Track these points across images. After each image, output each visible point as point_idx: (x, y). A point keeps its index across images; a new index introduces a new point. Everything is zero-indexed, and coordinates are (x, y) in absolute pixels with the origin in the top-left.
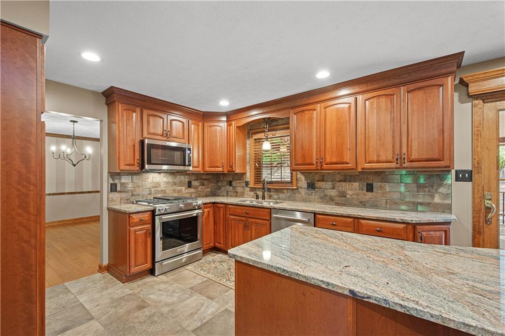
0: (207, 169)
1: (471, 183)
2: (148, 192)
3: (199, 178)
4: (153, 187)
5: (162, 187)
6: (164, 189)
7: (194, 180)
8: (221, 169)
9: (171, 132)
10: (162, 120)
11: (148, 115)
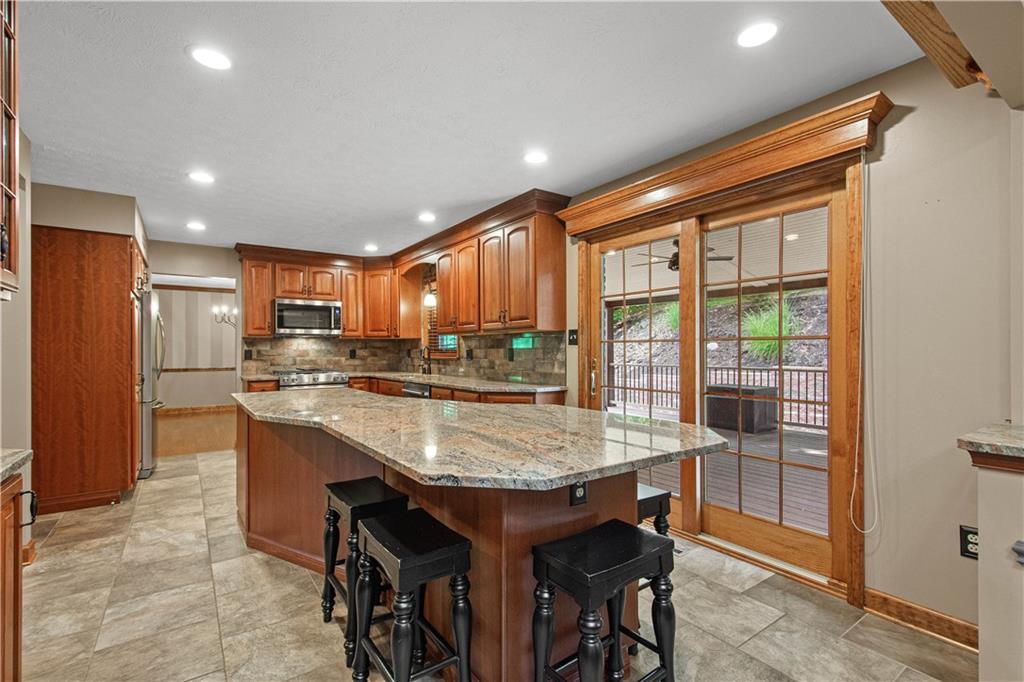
0: (368, 332)
1: (577, 346)
2: (292, 362)
4: (299, 356)
5: (312, 356)
6: (314, 358)
7: (361, 348)
8: (385, 333)
9: (315, 288)
10: (302, 274)
11: (283, 270)
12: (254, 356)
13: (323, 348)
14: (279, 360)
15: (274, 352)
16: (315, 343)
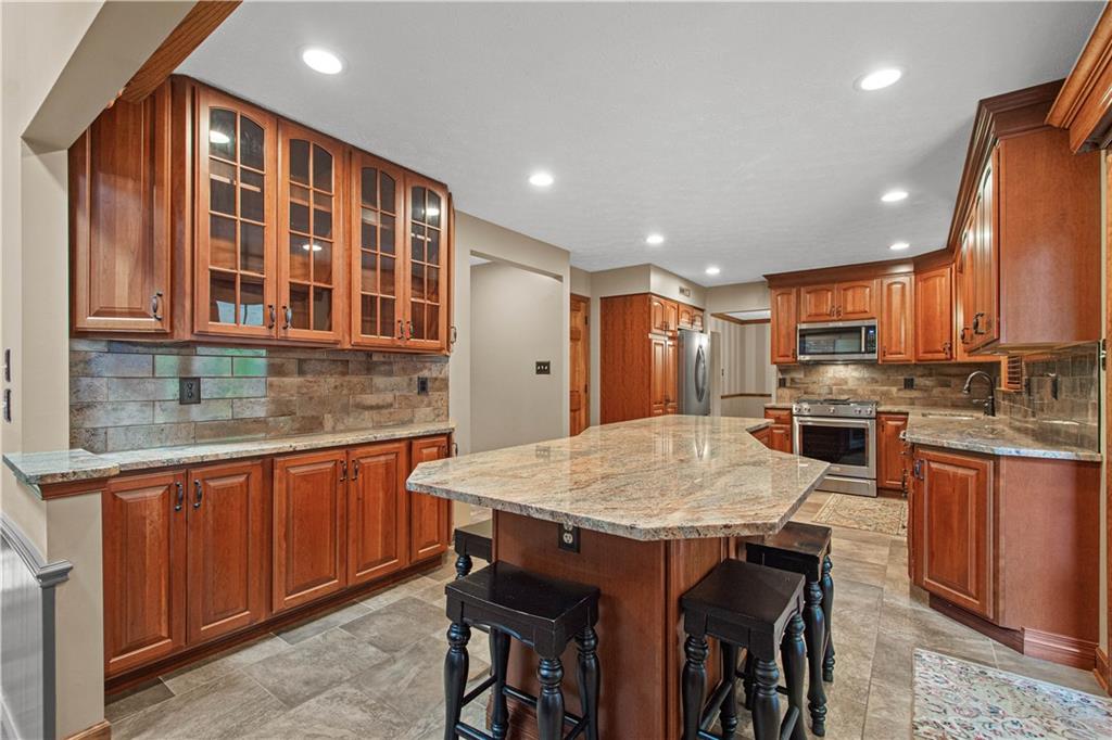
0: (921, 355)
2: (827, 391)
3: (934, 372)
4: (835, 385)
5: (851, 385)
6: (854, 388)
7: (922, 376)
8: (943, 356)
9: (845, 308)
10: (830, 294)
11: (809, 293)
12: (788, 384)
13: (866, 376)
14: (812, 388)
15: (808, 380)
16: (856, 370)
